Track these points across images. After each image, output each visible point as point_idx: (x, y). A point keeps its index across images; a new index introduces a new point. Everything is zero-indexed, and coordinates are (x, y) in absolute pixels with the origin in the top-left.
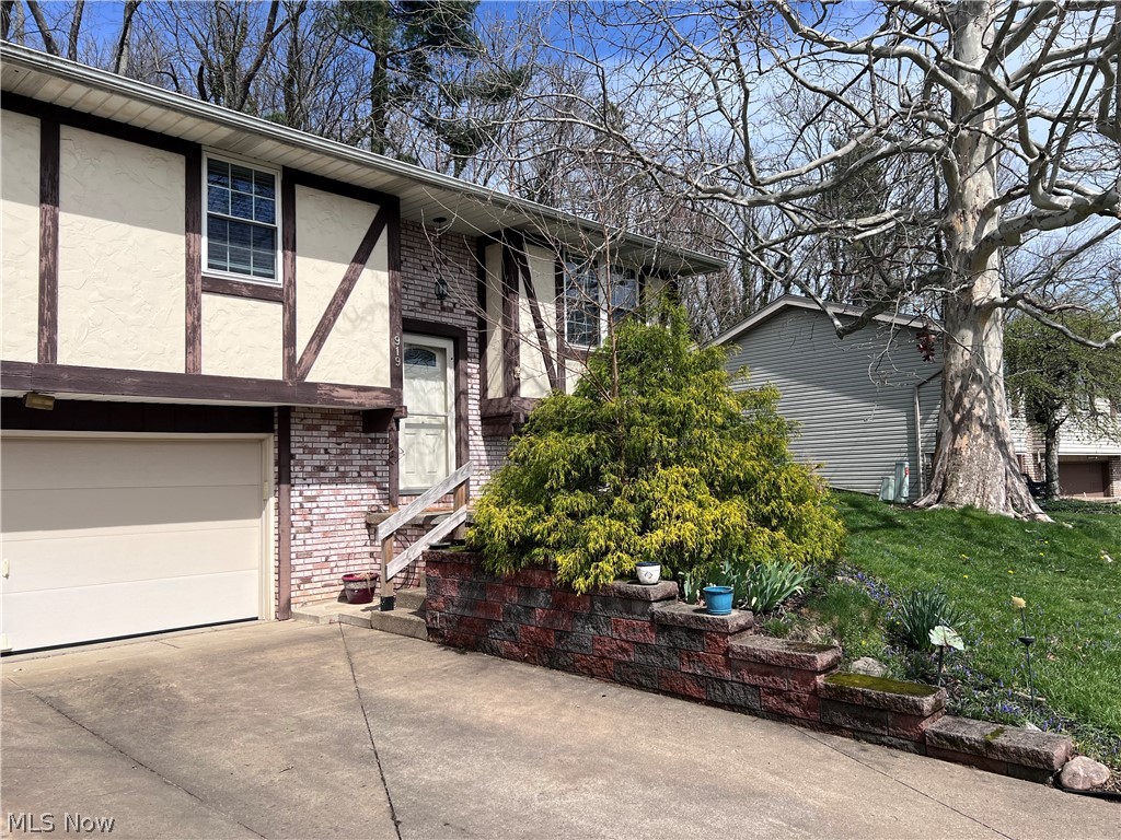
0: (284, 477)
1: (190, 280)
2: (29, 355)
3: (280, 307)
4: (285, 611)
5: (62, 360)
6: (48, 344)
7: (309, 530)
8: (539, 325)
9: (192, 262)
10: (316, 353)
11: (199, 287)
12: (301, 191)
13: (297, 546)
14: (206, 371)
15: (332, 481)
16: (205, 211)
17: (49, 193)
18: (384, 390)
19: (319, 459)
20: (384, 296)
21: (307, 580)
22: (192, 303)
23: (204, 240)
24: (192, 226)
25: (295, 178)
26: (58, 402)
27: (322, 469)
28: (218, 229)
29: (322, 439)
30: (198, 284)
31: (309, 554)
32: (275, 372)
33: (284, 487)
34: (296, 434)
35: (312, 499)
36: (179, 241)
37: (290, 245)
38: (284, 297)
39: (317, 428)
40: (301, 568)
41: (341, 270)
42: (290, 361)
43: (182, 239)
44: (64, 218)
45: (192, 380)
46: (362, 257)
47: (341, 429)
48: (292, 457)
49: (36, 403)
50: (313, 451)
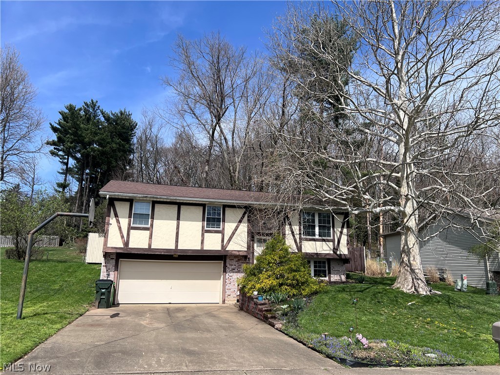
0: (225, 271)
1: (202, 231)
2: (174, 248)
3: (221, 234)
4: (224, 302)
5: (179, 248)
6: (177, 246)
7: (230, 284)
8: (293, 233)
9: (203, 227)
10: (229, 244)
11: (204, 232)
12: (227, 209)
13: (227, 287)
14: (204, 249)
15: (236, 272)
16: (206, 216)
17: (178, 219)
18: (245, 251)
19: (233, 267)
20: (246, 229)
21: (229, 295)
22: (203, 235)
23: (206, 222)
24: (203, 220)
25: (225, 206)
26: (179, 255)
27: (234, 269)
28: (208, 220)
29: (234, 262)
30: (204, 231)
31: (230, 289)
32: (219, 248)
33: (224, 273)
34: (228, 261)
35: (231, 276)
36: (200, 223)
37: (224, 221)
38: (222, 232)
39: (233, 260)
40: (228, 293)
41: (236, 224)
42: (222, 246)
43: (201, 223)
44: (180, 222)
45: (202, 250)
46: (240, 222)
47: (239, 260)
48: (227, 266)
49: (175, 256)
50: (232, 265)
